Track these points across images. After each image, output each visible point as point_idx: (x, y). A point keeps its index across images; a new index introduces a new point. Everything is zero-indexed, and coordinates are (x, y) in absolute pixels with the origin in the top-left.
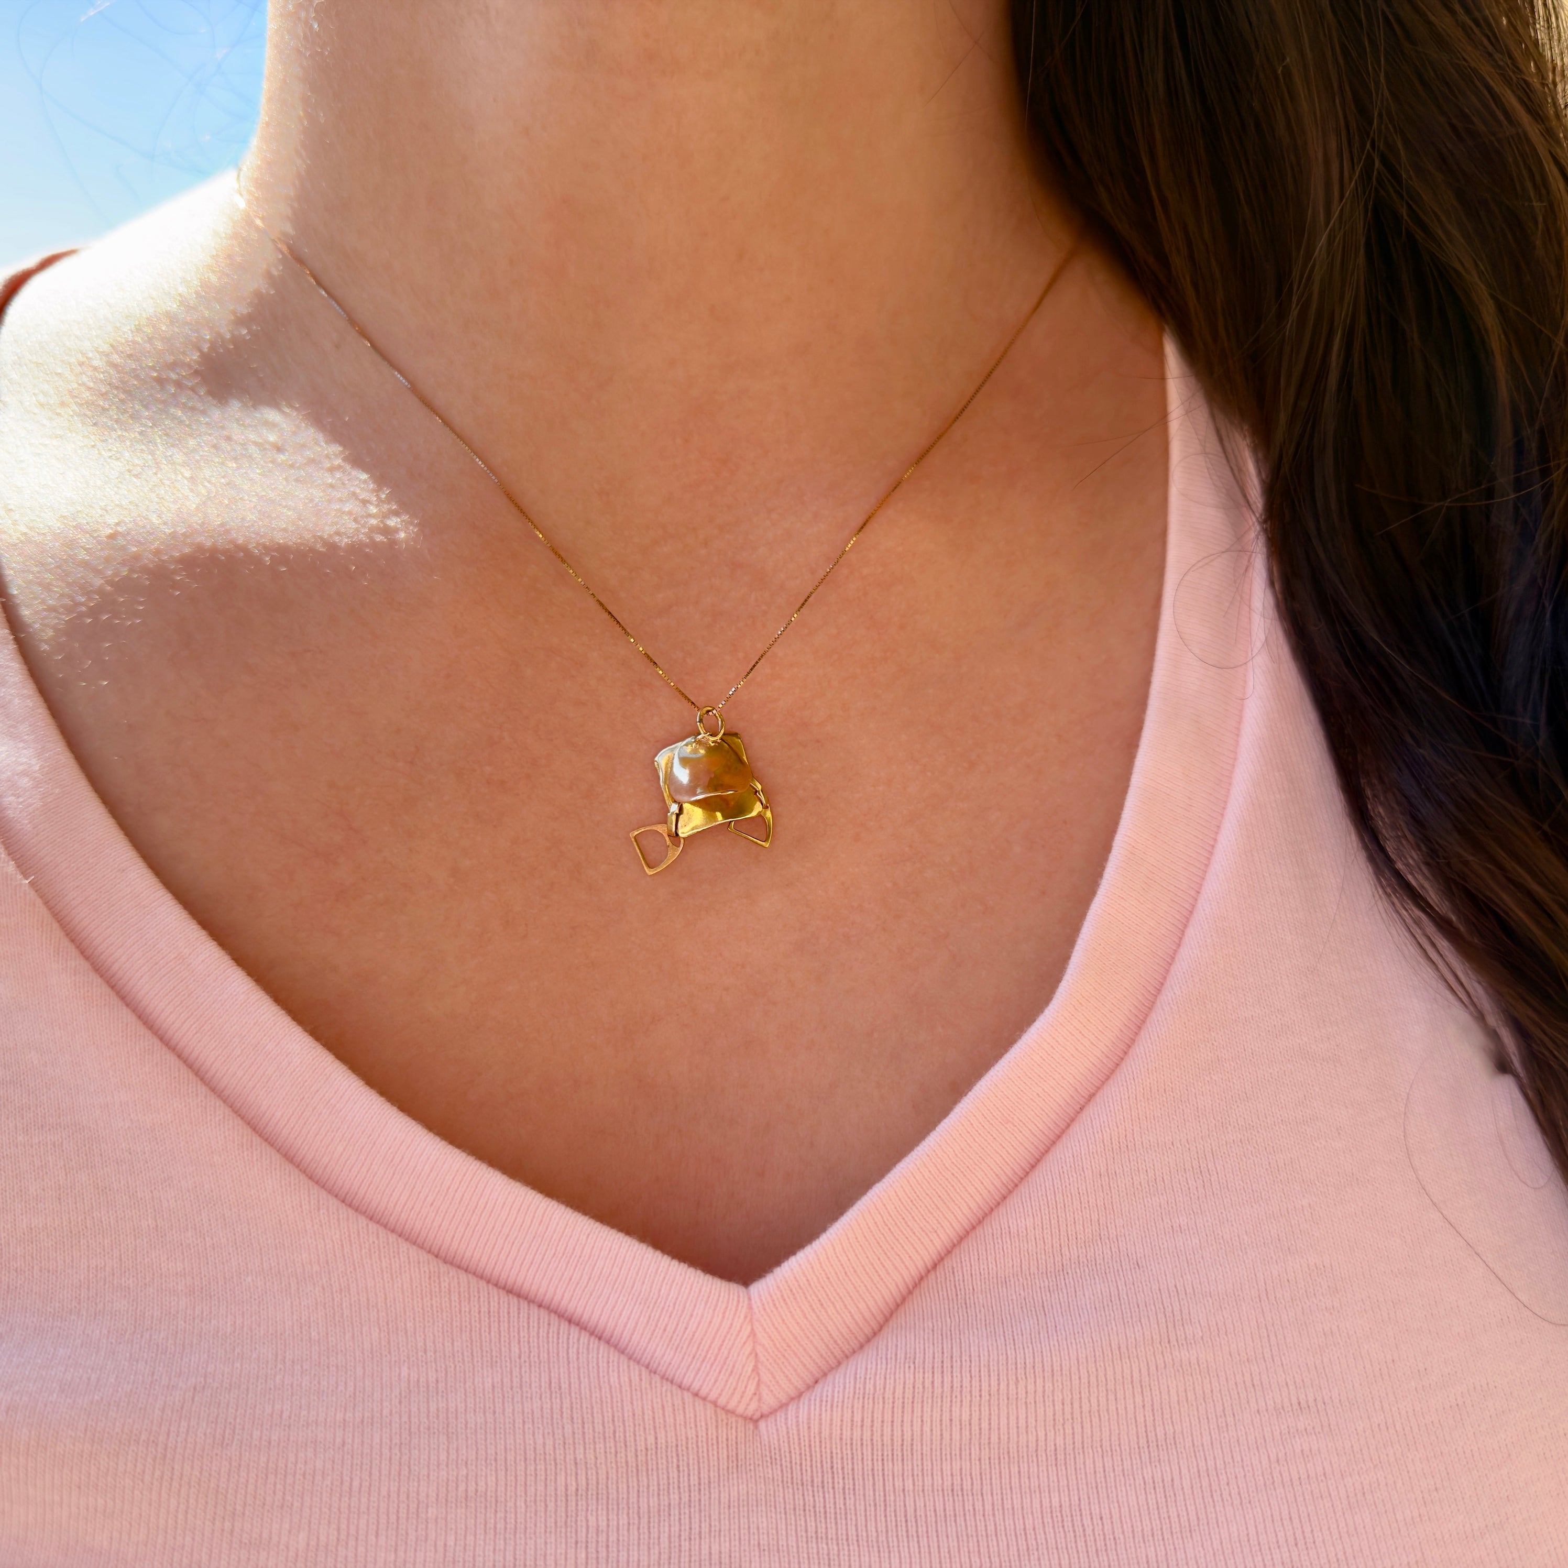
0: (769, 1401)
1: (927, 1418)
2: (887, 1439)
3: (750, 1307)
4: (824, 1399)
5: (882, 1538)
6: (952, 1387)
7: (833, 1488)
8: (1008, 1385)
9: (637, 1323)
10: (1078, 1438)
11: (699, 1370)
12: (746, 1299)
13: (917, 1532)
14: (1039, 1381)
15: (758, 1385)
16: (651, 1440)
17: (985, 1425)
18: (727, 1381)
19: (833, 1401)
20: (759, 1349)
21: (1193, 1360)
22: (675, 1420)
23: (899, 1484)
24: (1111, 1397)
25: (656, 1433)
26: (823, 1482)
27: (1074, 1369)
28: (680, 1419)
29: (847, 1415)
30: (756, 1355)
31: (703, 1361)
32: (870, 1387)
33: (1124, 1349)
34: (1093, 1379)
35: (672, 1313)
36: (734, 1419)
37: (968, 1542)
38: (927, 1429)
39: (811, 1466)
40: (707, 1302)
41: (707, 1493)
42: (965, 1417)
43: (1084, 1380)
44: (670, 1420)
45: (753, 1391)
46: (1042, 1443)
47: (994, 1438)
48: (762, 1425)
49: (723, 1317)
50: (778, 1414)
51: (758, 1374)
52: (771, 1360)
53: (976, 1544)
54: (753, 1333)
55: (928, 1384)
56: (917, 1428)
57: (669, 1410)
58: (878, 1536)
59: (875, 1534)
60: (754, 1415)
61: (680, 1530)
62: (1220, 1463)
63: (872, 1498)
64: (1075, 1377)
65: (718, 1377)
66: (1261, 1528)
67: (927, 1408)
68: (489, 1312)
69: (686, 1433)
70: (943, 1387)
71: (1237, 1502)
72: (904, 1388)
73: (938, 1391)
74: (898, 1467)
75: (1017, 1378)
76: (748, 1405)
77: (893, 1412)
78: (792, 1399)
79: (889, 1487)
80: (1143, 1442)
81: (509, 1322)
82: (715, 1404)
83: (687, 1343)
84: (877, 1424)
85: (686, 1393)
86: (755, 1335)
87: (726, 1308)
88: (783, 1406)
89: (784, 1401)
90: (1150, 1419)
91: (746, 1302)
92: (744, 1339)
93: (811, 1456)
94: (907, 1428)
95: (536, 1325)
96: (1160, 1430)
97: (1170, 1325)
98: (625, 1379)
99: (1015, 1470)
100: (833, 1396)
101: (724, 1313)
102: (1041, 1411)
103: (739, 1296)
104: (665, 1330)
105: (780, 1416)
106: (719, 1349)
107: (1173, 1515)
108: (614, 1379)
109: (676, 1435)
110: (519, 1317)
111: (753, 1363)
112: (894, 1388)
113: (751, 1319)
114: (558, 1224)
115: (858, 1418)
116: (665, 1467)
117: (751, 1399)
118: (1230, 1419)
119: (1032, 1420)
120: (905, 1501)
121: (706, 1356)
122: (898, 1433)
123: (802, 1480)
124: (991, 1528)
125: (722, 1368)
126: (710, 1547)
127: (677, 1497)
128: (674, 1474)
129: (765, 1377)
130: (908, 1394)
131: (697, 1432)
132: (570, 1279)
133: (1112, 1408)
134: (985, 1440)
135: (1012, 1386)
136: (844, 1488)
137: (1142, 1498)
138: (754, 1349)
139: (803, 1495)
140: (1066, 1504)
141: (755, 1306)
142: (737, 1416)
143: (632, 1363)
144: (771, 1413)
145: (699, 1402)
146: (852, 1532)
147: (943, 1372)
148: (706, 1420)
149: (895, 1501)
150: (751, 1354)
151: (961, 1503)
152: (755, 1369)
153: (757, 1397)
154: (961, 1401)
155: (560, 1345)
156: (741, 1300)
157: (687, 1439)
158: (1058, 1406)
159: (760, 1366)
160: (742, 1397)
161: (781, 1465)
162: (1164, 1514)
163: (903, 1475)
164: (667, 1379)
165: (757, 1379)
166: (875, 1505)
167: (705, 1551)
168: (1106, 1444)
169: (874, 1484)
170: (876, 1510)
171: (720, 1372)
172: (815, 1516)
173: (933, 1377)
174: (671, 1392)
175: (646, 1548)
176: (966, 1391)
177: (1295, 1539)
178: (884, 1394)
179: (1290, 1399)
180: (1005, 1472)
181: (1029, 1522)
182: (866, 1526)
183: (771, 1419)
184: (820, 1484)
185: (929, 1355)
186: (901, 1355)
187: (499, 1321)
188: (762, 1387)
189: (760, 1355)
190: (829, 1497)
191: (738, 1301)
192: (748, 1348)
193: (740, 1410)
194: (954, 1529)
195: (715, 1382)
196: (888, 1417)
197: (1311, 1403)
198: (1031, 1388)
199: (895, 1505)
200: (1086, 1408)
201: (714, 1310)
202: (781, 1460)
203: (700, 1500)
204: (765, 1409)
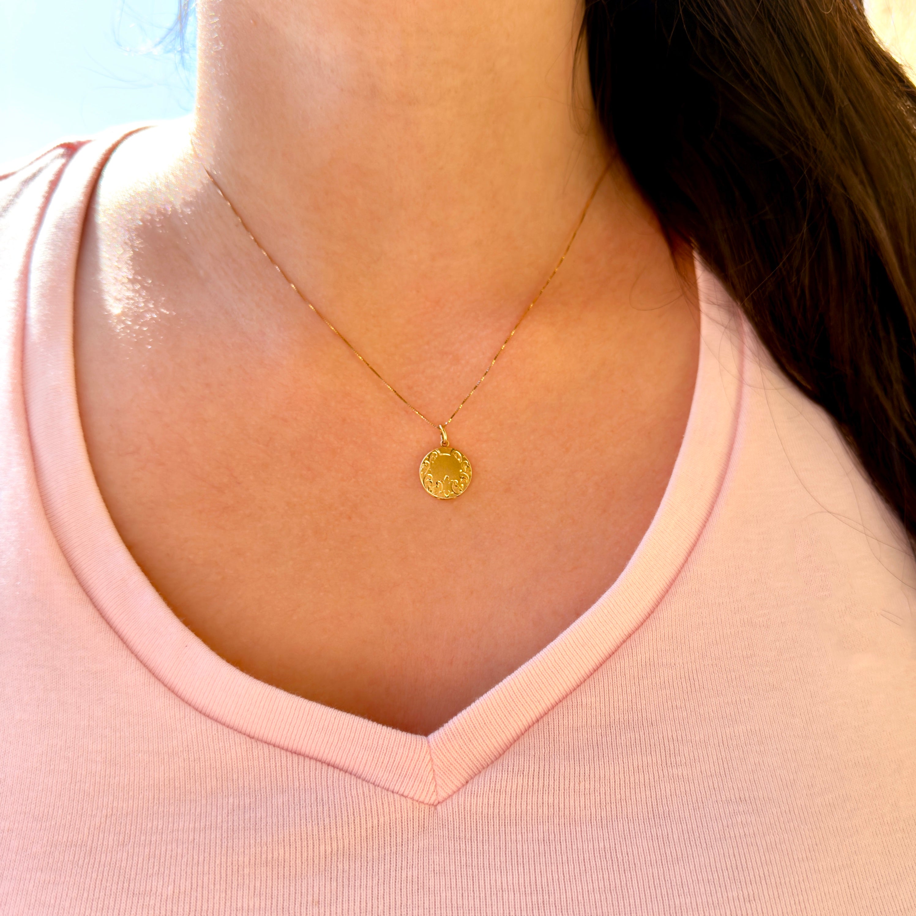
0: (443, 794)
1: (529, 801)
2: (507, 813)
3: (429, 746)
4: (473, 792)
5: (503, 865)
6: (543, 786)
7: (477, 840)
8: (575, 784)
9: (367, 761)
10: (614, 812)
11: (403, 781)
12: (426, 743)
13: (523, 862)
14: (592, 783)
15: (436, 786)
16: (375, 822)
17: (562, 806)
18: (419, 786)
19: (477, 794)
20: (435, 768)
21: (680, 774)
22: (390, 810)
23: (513, 837)
24: (633, 792)
25: (378, 818)
26: (471, 837)
27: (612, 776)
28: (392, 809)
29: (486, 801)
30: (434, 771)
31: (405, 777)
32: (498, 786)
33: (640, 767)
34: (622, 782)
35: (386, 753)
36: (423, 806)
37: (552, 866)
38: (529, 807)
39: (465, 829)
40: (404, 746)
41: (406, 846)
42: (551, 801)
43: (617, 782)
44: (387, 810)
45: (433, 790)
46: (593, 815)
47: (567, 812)
48: (439, 807)
49: (414, 753)
50: (448, 801)
51: (436, 781)
52: (442, 773)
53: (556, 868)
54: (431, 759)
55: (530, 783)
56: (524, 807)
57: (386, 806)
58: (501, 864)
59: (499, 863)
60: (434, 802)
61: (390, 867)
62: (695, 826)
63: (498, 844)
64: (612, 781)
65: (413, 784)
66: (717, 859)
67: (530, 796)
68: (281, 766)
69: (396, 816)
70: (538, 786)
71: (704, 845)
72: (517, 786)
73: (536, 788)
74: (513, 829)
75: (580, 781)
76: (431, 797)
77: (511, 799)
78: (454, 792)
79: (508, 838)
80: (651, 815)
81: (293, 770)
82: (412, 799)
83: (395, 768)
84: (502, 805)
85: (395, 795)
86: (432, 761)
87: (416, 748)
88: (450, 796)
89: (450, 794)
90: (655, 803)
91: (427, 744)
92: (426, 763)
93: (465, 823)
94: (518, 807)
95: (308, 770)
96: (660, 809)
97: (668, 756)
98: (360, 791)
99: (578, 829)
100: (478, 791)
101: (415, 750)
102: (592, 798)
103: (422, 741)
104: (382, 763)
105: (449, 801)
106: (413, 770)
107: (668, 852)
108: (354, 792)
109: (390, 818)
110: (298, 767)
111: (432, 776)
112: (512, 786)
113: (430, 753)
114: (318, 714)
115: (491, 802)
116: (382, 835)
117: (432, 794)
118: (700, 804)
119: (588, 802)
120: (517, 846)
121: (406, 774)
122: (513, 810)
123: (459, 836)
124: (565, 859)
125: (416, 779)
126: (407, 874)
127: (389, 849)
128: (388, 838)
129: (439, 782)
130: (520, 789)
131: (402, 815)
132: (328, 742)
133: (633, 797)
134: (561, 813)
135: (577, 785)
136: (483, 840)
137: (650, 843)
138: (432, 768)
139: (460, 844)
140: (607, 846)
141: (432, 746)
142: (425, 804)
143: (364, 783)
144: (443, 801)
145: (403, 799)
146: (486, 863)
147: (539, 778)
148: (407, 808)
149: (511, 846)
150: (430, 771)
151: (548, 847)
152: (434, 778)
153: (435, 794)
154: (549, 793)
155: (323, 779)
156: (424, 743)
157: (396, 819)
158: (603, 796)
159: (436, 777)
160: (427, 794)
161: (448, 829)
162: (663, 851)
163: (516, 833)
164: (385, 789)
165: (435, 784)
166: (500, 848)
167: (404, 876)
168: (630, 816)
169: (500, 838)
170: (500, 851)
171: (415, 782)
172: (466, 854)
173: (533, 781)
174: (387, 795)
175: (371, 878)
176: (551, 788)
177: (737, 866)
178: (506, 789)
179: (735, 796)
180: (573, 831)
181: (586, 856)
182: (494, 859)
183: (444, 803)
184: (469, 838)
185: (532, 769)
186: (516, 769)
187: (287, 770)
188: (438, 787)
189: (436, 771)
190: (474, 845)
191: (422, 744)
192: (429, 767)
193: (426, 801)
194: (544, 860)
195: (412, 787)
196: (508, 801)
197: (747, 798)
198: (587, 786)
199: (511, 848)
200: (618, 797)
201: (409, 749)
202: (448, 826)
203: (402, 850)
204: (440, 799)
